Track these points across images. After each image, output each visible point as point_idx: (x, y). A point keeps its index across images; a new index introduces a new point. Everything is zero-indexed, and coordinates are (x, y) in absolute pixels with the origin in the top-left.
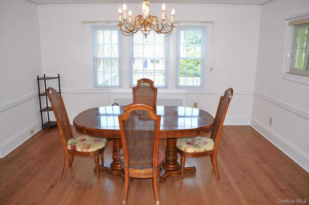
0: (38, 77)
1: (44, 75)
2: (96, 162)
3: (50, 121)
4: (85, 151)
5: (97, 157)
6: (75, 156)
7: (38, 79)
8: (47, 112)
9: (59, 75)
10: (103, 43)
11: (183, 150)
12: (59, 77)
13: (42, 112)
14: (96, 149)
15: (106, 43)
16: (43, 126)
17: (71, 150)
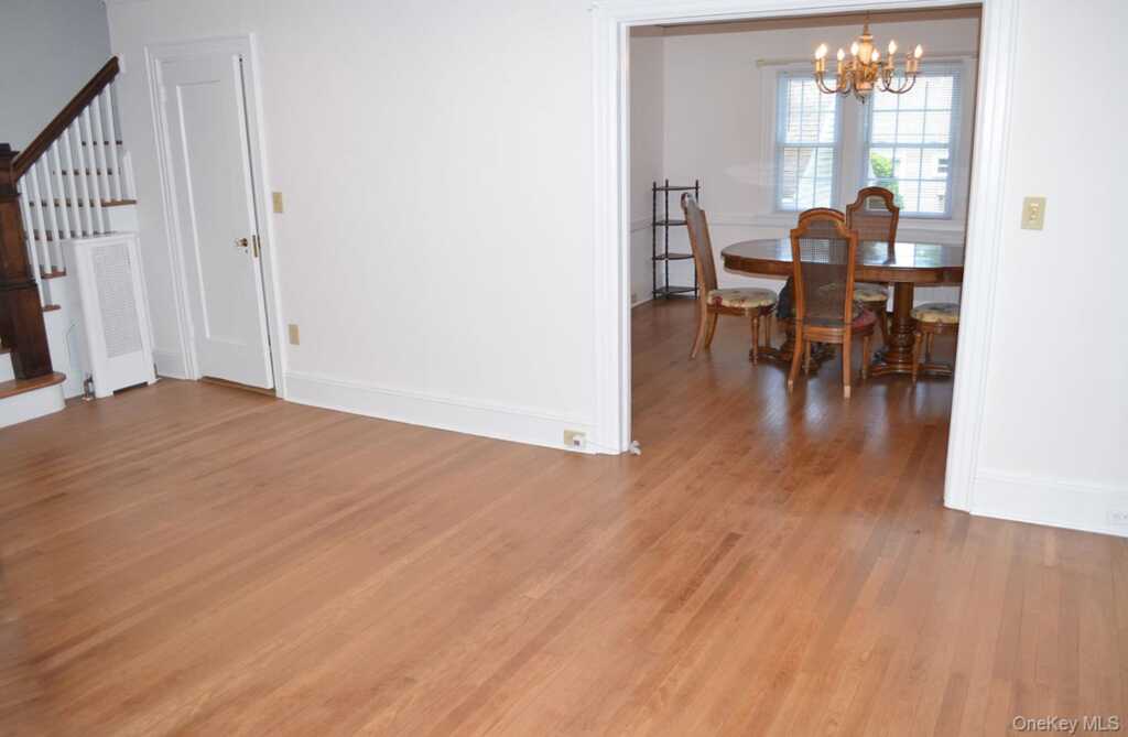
0: (655, 184)
1: (667, 182)
2: (753, 327)
3: (670, 284)
4: (737, 305)
5: (755, 321)
6: (719, 315)
7: (655, 190)
8: (664, 261)
9: (697, 184)
10: (817, 109)
11: (918, 317)
12: (697, 188)
13: (657, 261)
14: (755, 305)
15: (826, 109)
16: (655, 292)
17: (713, 306)
